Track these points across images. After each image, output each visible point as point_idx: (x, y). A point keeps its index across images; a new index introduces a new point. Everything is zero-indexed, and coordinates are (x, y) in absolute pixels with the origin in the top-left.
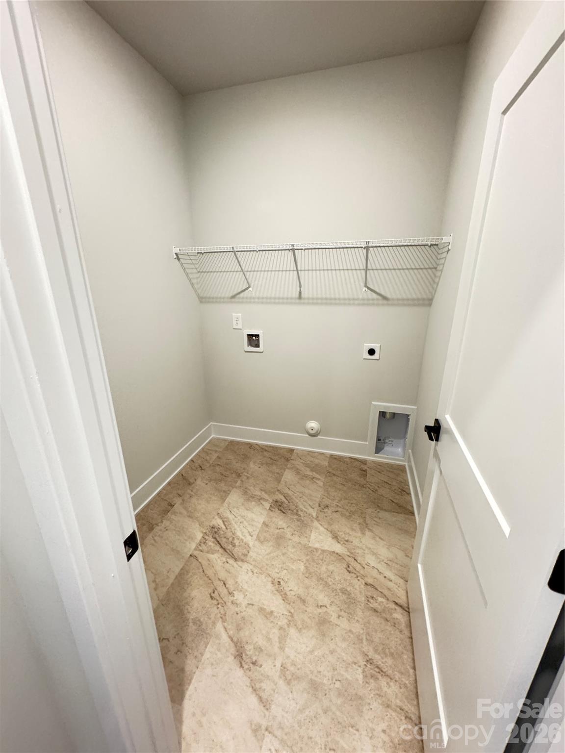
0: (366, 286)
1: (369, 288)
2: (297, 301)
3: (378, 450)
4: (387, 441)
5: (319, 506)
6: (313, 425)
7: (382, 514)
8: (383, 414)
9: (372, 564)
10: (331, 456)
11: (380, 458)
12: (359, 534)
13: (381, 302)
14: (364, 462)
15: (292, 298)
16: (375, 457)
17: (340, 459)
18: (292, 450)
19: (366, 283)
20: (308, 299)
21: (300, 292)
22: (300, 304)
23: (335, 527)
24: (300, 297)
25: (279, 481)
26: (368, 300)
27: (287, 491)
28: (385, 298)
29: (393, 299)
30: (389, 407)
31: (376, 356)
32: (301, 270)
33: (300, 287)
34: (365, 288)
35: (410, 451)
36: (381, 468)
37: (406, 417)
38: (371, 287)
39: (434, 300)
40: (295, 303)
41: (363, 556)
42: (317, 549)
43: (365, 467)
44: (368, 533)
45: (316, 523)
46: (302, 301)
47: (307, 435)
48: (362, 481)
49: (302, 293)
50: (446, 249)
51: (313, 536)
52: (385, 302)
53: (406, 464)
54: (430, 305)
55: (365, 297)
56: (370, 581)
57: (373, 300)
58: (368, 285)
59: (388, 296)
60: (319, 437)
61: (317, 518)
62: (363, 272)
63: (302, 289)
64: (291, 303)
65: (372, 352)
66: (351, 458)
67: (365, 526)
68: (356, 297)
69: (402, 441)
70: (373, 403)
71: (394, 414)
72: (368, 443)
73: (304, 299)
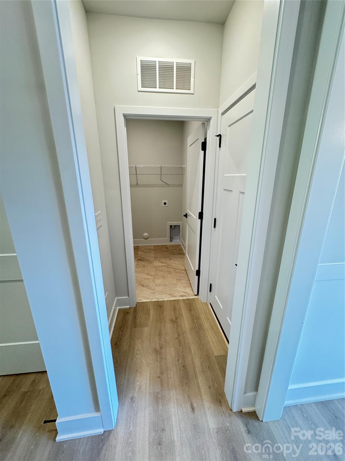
0: (161, 180)
1: (162, 181)
2: (136, 186)
3: (171, 241)
4: (173, 238)
5: (154, 257)
6: (146, 234)
7: (175, 256)
8: (171, 226)
9: (174, 265)
10: (154, 246)
11: (172, 243)
12: (169, 261)
13: (166, 186)
14: (167, 246)
15: (134, 185)
16: (170, 243)
17: (157, 246)
18: (138, 246)
19: (161, 179)
20: (141, 185)
21: (137, 183)
22: (137, 187)
23: (161, 261)
24: (137, 184)
25: (137, 255)
26: (162, 185)
27: (141, 256)
28: (168, 184)
29: (170, 185)
30: (173, 223)
31: (167, 205)
32: (138, 174)
33: (137, 180)
34: (161, 181)
35: (182, 238)
36: (172, 246)
37: (179, 226)
38: (163, 181)
39: (183, 185)
40: (136, 187)
41: (172, 264)
42: (157, 266)
43: (167, 247)
44: (172, 260)
45: (154, 261)
46: (138, 186)
47: (144, 239)
48: (167, 250)
49: (138, 183)
50: (184, 169)
51: (155, 264)
52: (168, 186)
53: (181, 244)
54: (182, 186)
55: (161, 184)
56: (174, 268)
57: (163, 185)
58: (162, 180)
59: (169, 183)
60: (149, 239)
61: (155, 260)
62: (160, 176)
63: (138, 181)
64: (134, 187)
65: (165, 204)
66: (161, 245)
67: (170, 259)
68: (158, 184)
69: (178, 237)
70: (168, 222)
71: (175, 226)
72: (167, 238)
73: (139, 185)
